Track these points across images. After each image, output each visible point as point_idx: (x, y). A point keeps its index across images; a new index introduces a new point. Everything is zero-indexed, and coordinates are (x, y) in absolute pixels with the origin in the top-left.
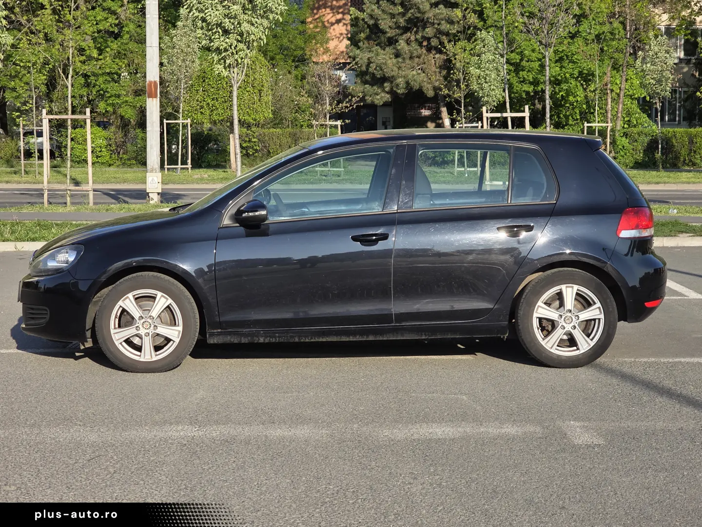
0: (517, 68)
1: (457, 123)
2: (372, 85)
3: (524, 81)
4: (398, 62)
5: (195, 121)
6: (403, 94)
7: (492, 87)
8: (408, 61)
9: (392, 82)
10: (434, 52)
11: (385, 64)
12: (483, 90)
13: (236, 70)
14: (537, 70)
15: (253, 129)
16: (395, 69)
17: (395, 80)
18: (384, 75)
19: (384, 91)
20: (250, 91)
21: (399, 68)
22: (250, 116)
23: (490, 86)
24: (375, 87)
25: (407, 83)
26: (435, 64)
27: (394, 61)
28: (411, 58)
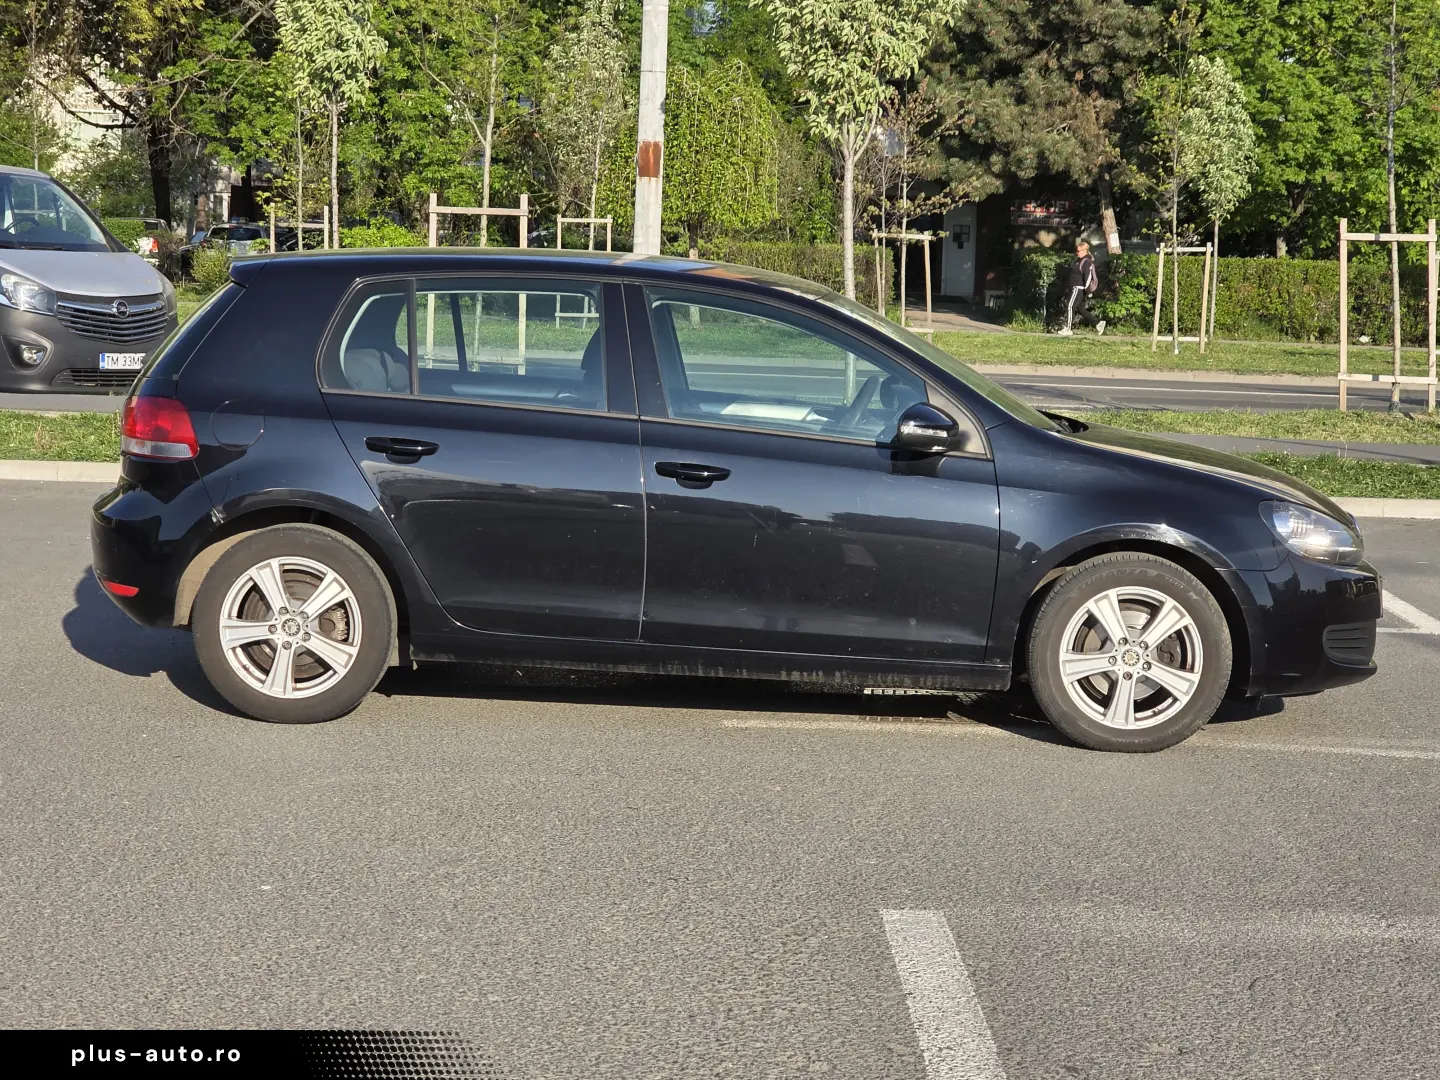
0: (1270, 133)
1: (1163, 245)
2: (965, 159)
3: (1285, 161)
4: (1023, 112)
5: (620, 221)
6: (1028, 180)
7: (1226, 171)
8: (1041, 112)
9: (1007, 154)
10: (1095, 94)
11: (997, 116)
12: (1207, 177)
13: (852, 126)
14: (1315, 138)
15: (716, 241)
16: (1016, 127)
17: (1014, 149)
18: (993, 139)
19: (988, 171)
20: (737, 164)
21: (1024, 125)
22: (736, 214)
23: (1222, 169)
24: (970, 164)
25: (1041, 156)
26: (1097, 119)
27: (1015, 110)
28: (1048, 105)
